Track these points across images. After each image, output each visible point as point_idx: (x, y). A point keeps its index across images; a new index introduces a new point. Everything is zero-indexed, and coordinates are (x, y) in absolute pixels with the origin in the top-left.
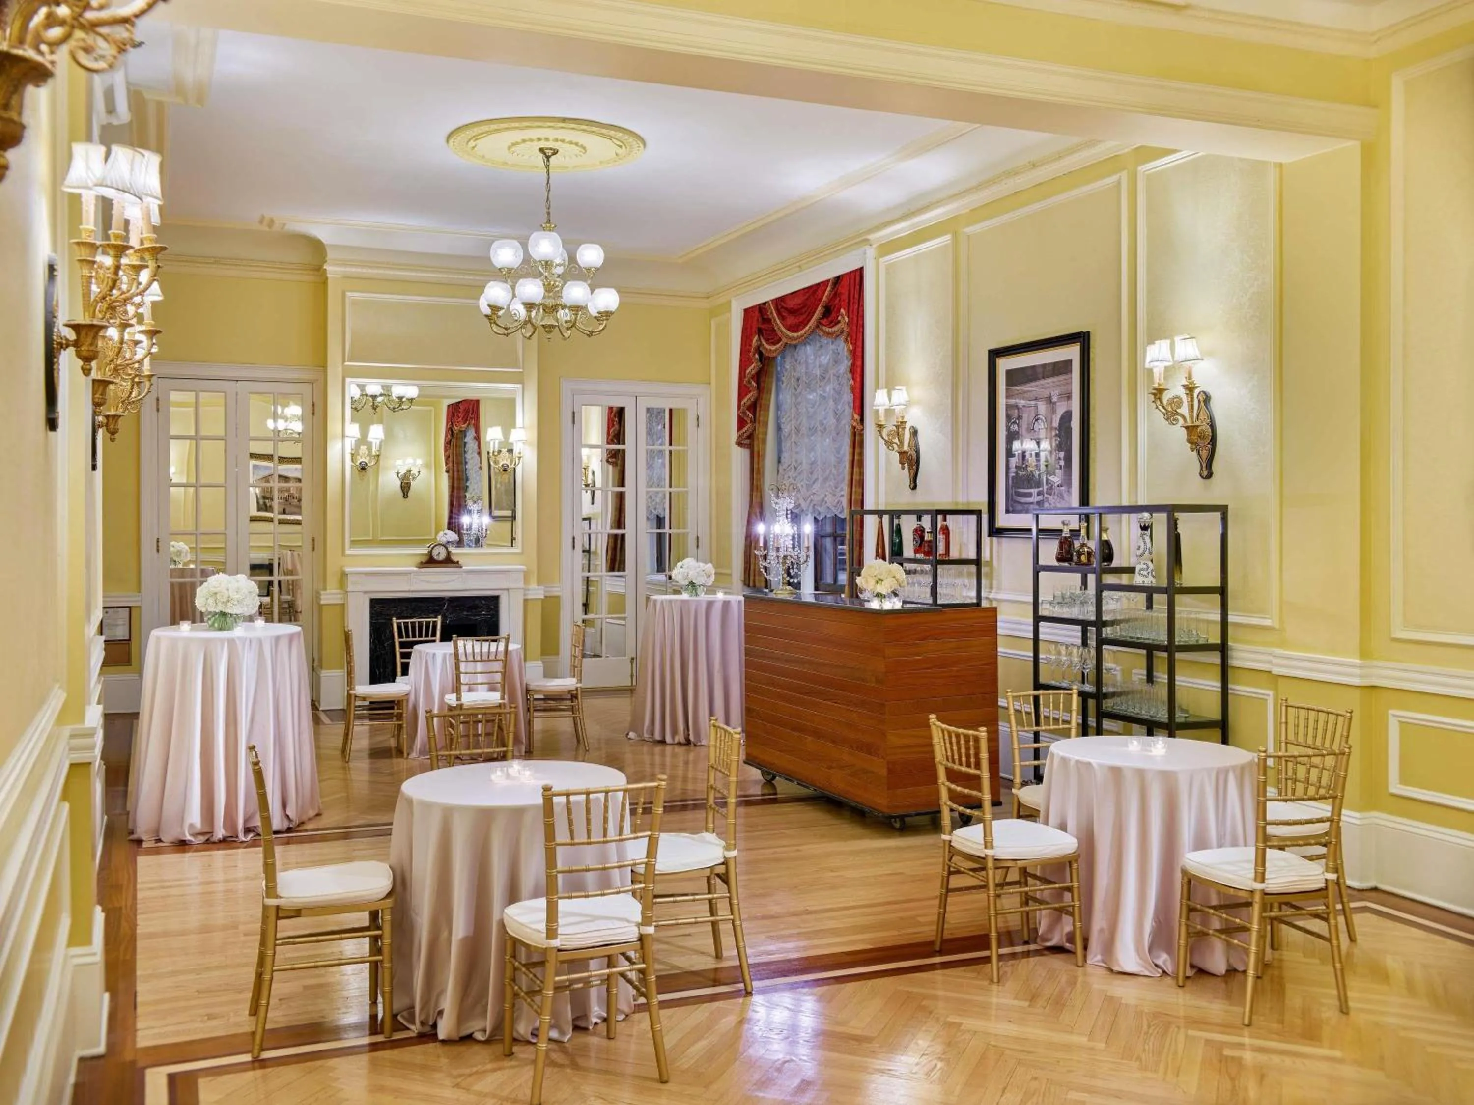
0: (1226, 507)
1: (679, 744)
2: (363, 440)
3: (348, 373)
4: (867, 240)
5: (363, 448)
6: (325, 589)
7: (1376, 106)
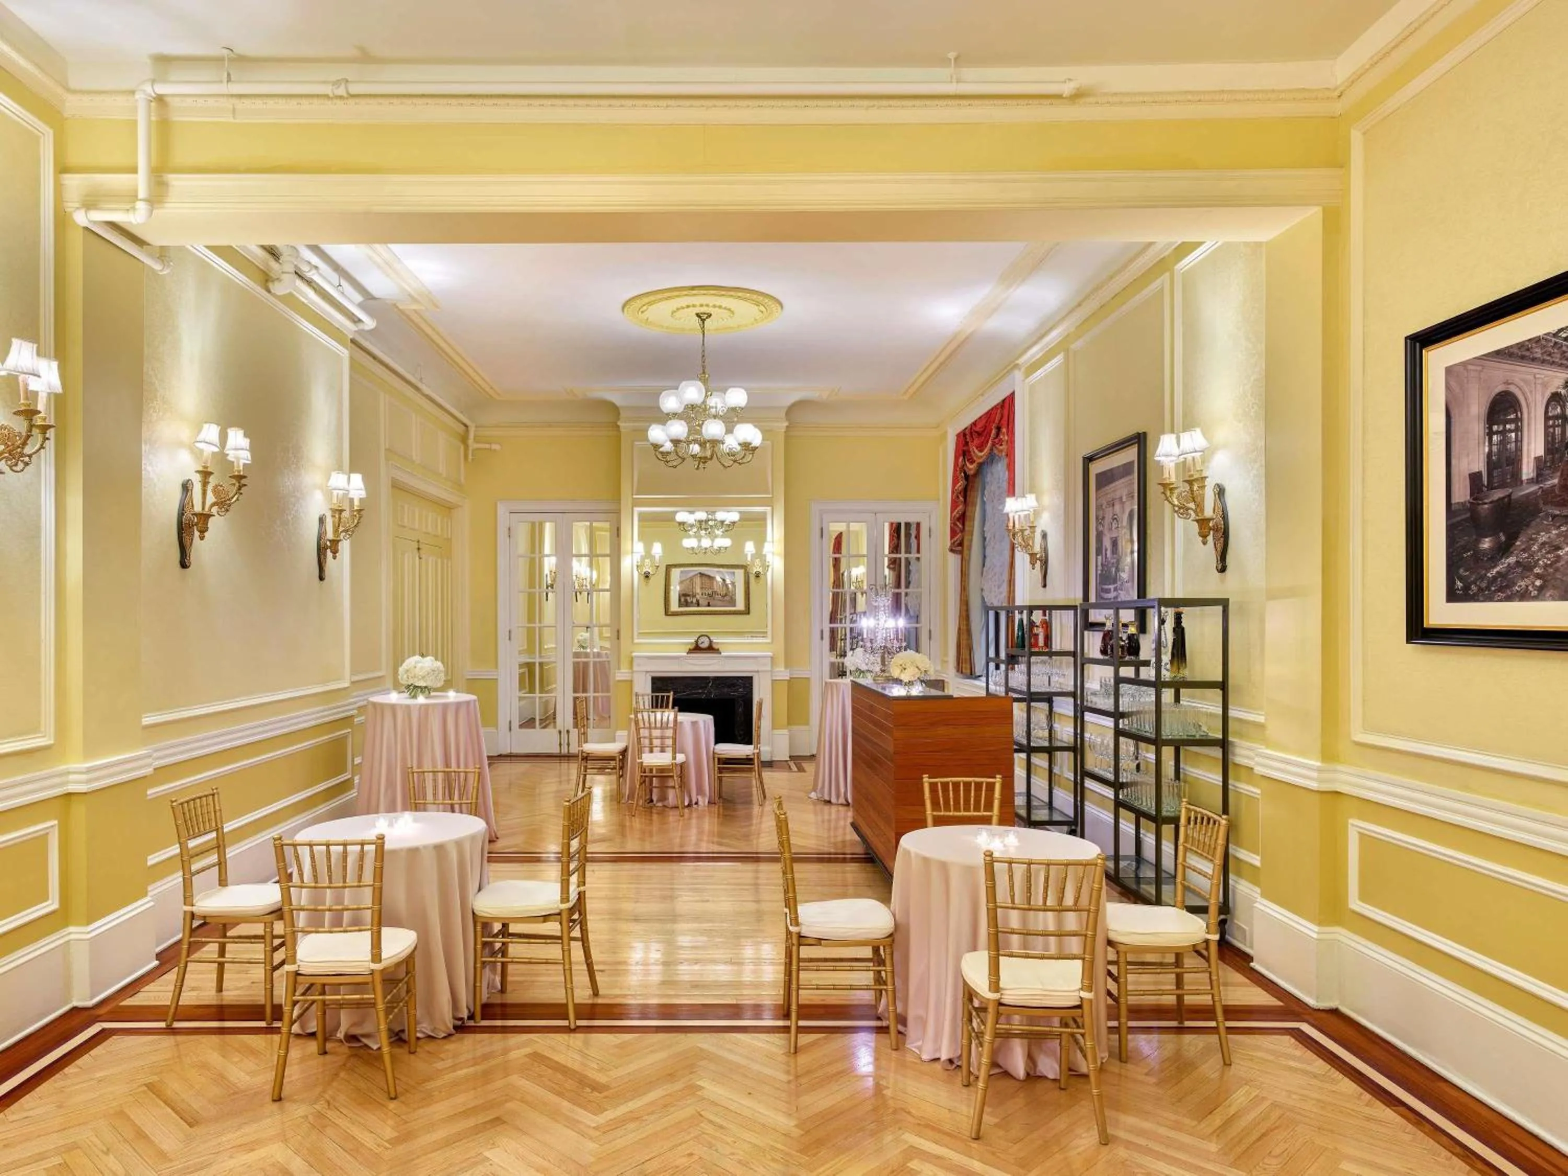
0: (1227, 600)
1: (842, 805)
2: (648, 554)
3: (636, 503)
4: (1017, 365)
5: (647, 561)
6: (619, 669)
7: (1342, 167)
